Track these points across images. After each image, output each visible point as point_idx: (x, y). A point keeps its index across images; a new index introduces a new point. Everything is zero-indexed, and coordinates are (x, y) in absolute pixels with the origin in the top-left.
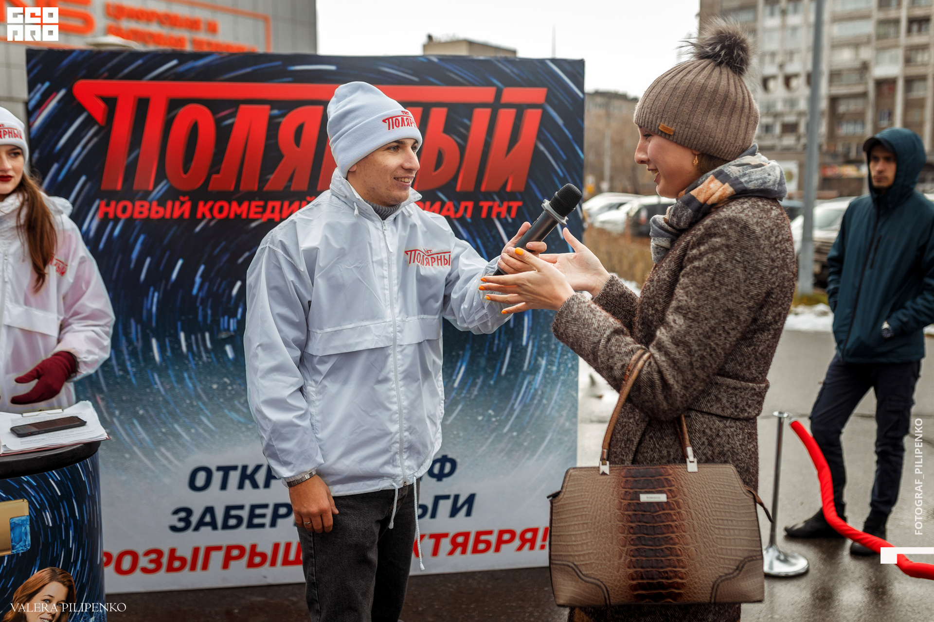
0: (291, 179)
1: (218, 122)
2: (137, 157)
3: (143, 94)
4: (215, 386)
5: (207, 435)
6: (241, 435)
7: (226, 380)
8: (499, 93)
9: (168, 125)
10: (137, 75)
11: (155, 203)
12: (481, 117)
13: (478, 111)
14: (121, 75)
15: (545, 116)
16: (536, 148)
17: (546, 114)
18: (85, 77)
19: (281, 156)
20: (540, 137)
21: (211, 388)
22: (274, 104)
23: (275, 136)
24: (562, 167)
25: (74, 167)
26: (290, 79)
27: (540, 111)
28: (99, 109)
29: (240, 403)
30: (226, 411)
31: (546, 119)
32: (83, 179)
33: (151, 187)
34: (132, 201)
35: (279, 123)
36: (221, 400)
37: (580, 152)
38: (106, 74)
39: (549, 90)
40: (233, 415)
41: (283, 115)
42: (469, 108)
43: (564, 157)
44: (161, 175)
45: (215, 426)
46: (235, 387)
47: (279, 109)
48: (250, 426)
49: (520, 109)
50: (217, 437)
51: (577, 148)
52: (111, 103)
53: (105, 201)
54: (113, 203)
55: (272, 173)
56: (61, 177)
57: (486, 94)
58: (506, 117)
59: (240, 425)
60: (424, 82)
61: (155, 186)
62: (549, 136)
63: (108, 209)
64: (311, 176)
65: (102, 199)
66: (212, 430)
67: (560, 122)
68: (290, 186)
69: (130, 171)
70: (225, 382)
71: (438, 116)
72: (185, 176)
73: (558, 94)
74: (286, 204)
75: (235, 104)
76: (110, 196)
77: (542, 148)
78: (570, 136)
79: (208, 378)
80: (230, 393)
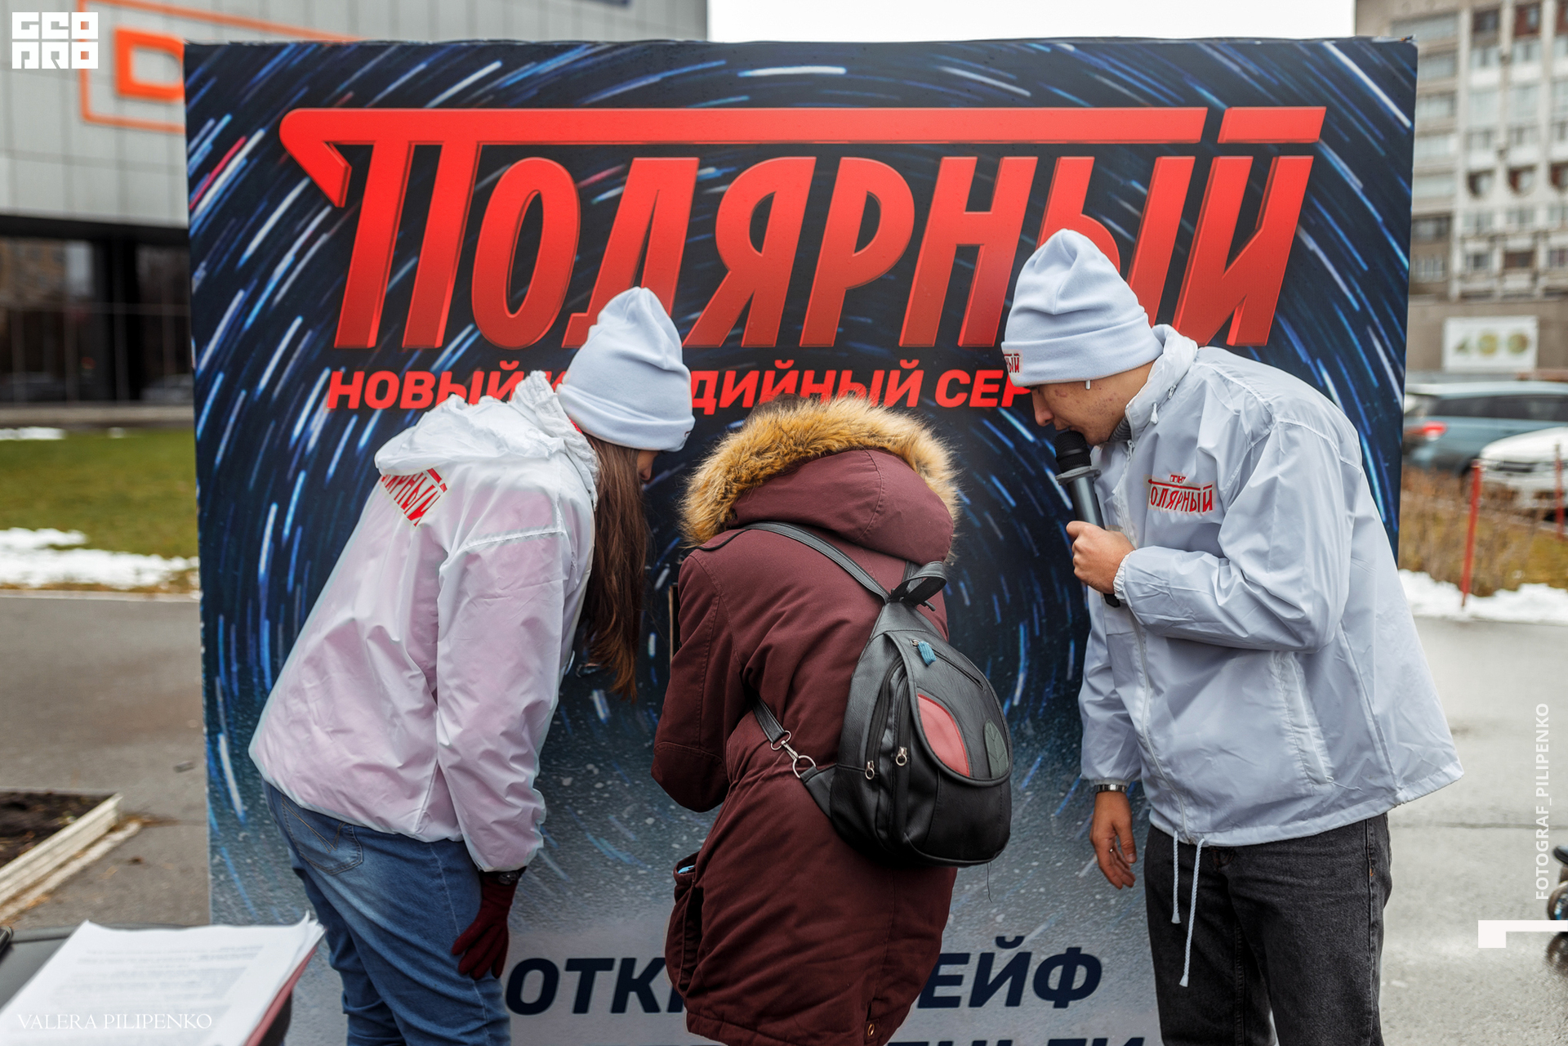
0: (742, 321)
1: (585, 195)
2: (412, 273)
3: (427, 137)
4: (567, 782)
5: (545, 889)
6: (623, 891)
7: (590, 767)
8: (1214, 121)
9: (478, 204)
10: (414, 96)
11: (446, 377)
12: (1173, 174)
13: (1163, 161)
14: (380, 97)
15: (1321, 173)
16: (1298, 244)
17: (1321, 165)
18: (303, 103)
19: (722, 270)
20: (1308, 218)
21: (559, 784)
22: (706, 153)
23: (710, 225)
24: (1359, 290)
25: (278, 298)
26: (744, 98)
27: (1310, 158)
28: (332, 174)
29: (619, 819)
30: (591, 838)
31: (1322, 179)
32: (298, 321)
33: (439, 343)
34: (398, 370)
35: (721, 194)
36: (580, 812)
37: (1400, 254)
38: (350, 94)
39: (1330, 110)
40: (606, 847)
41: (727, 179)
42: (1145, 156)
43: (1365, 267)
44: (461, 315)
45: (564, 870)
46: (609, 782)
47: (718, 166)
48: (641, 872)
49: (1263, 156)
50: (570, 893)
51: (1394, 244)
52: (358, 157)
53: (343, 370)
54: (359, 377)
55: (701, 308)
56: (250, 320)
57: (1186, 123)
58: (1229, 175)
59: (619, 868)
60: (1042, 99)
61: (447, 340)
62: (1328, 217)
63: (346, 390)
64: (786, 314)
65: (335, 369)
66: (559, 879)
67: (1356, 184)
68: (740, 337)
69: (397, 303)
70: (591, 772)
71: (1073, 175)
72: (512, 316)
73: (1352, 119)
74: (730, 376)
75: (622, 155)
76: (353, 360)
77: (1312, 245)
78: (1379, 219)
79: (554, 763)
80: (599, 798)
